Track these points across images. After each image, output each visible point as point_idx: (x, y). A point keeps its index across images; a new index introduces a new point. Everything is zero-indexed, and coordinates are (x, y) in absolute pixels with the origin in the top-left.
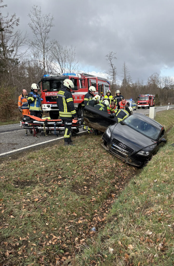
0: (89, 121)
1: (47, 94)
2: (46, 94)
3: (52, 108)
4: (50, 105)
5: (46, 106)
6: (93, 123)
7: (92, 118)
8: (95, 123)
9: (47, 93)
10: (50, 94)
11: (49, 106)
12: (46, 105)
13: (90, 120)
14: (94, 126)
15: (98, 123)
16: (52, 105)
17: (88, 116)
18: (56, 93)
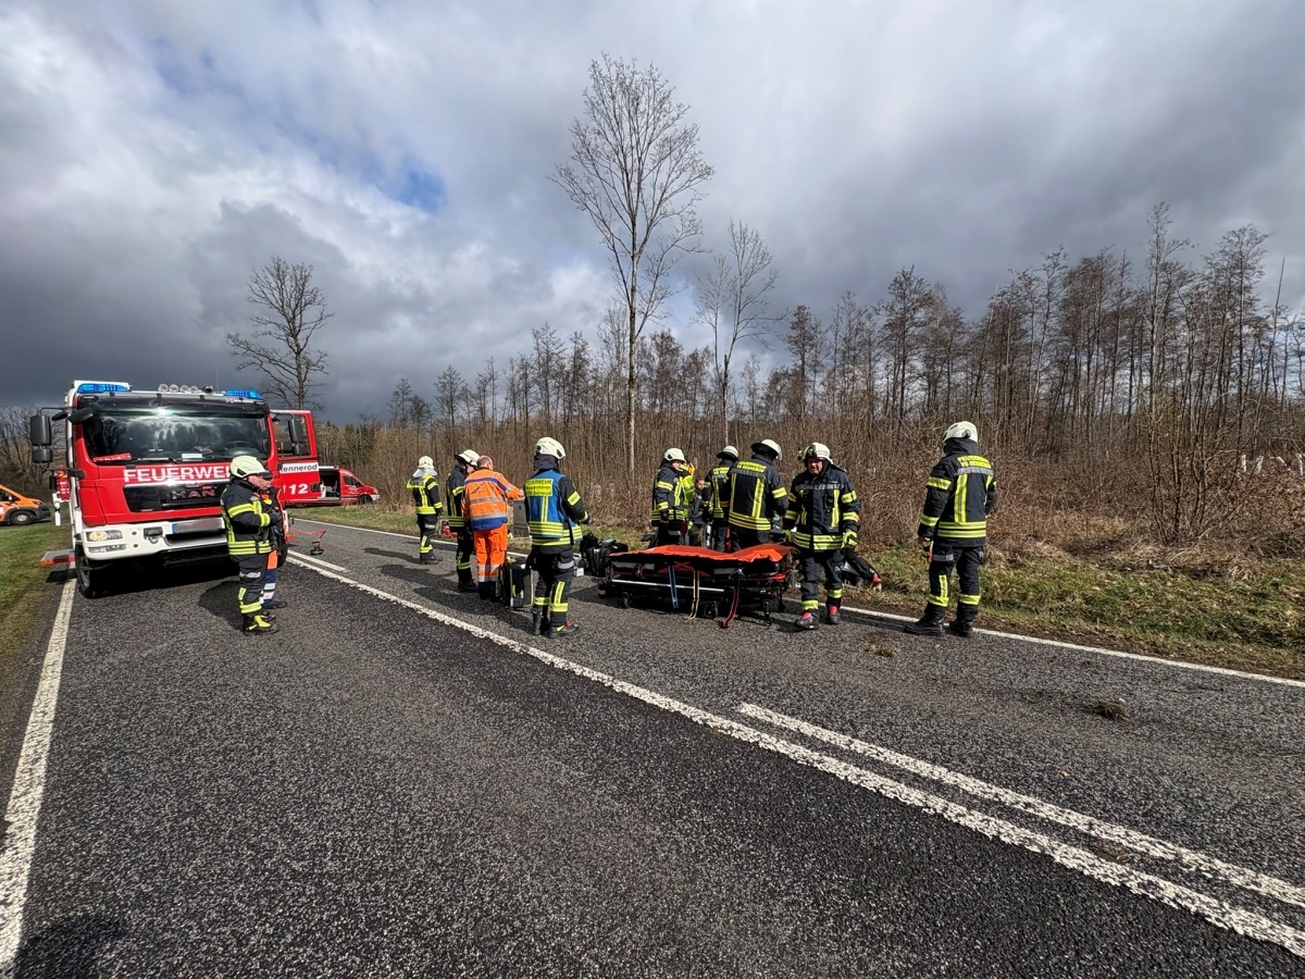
1: (139, 476)
2: (127, 475)
4: (166, 526)
5: (128, 534)
9: (139, 471)
10: (158, 475)
11: (150, 534)
12: (132, 528)
16: (174, 526)
18: (203, 469)
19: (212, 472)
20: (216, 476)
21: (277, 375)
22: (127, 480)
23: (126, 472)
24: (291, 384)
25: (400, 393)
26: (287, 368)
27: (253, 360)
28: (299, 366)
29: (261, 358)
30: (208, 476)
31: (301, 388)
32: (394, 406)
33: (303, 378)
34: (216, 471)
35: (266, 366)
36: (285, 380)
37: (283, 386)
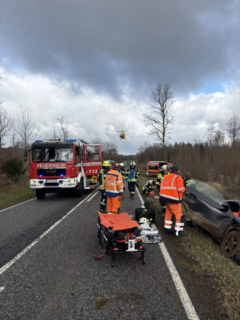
0: (188, 208)
1: (40, 166)
2: (38, 165)
3: (46, 184)
4: (44, 181)
5: (36, 182)
6: (194, 212)
7: (193, 204)
8: (196, 213)
9: (40, 164)
10: (44, 166)
11: (41, 182)
12: (37, 180)
13: (190, 207)
14: (195, 218)
15: (201, 212)
16: (46, 181)
17: (188, 200)
18: (54, 164)
19: (56, 165)
20: (57, 166)
21: (157, 127)
22: (38, 167)
23: (38, 164)
24: (161, 130)
25: (210, 129)
26: (160, 124)
27: (150, 122)
28: (164, 122)
29: (153, 121)
30: (55, 166)
31: (164, 131)
32: (208, 135)
33: (165, 127)
34: (57, 165)
35: (154, 124)
36: (159, 128)
37: (158, 131)
